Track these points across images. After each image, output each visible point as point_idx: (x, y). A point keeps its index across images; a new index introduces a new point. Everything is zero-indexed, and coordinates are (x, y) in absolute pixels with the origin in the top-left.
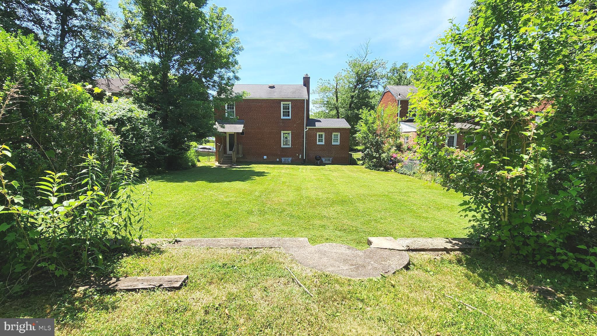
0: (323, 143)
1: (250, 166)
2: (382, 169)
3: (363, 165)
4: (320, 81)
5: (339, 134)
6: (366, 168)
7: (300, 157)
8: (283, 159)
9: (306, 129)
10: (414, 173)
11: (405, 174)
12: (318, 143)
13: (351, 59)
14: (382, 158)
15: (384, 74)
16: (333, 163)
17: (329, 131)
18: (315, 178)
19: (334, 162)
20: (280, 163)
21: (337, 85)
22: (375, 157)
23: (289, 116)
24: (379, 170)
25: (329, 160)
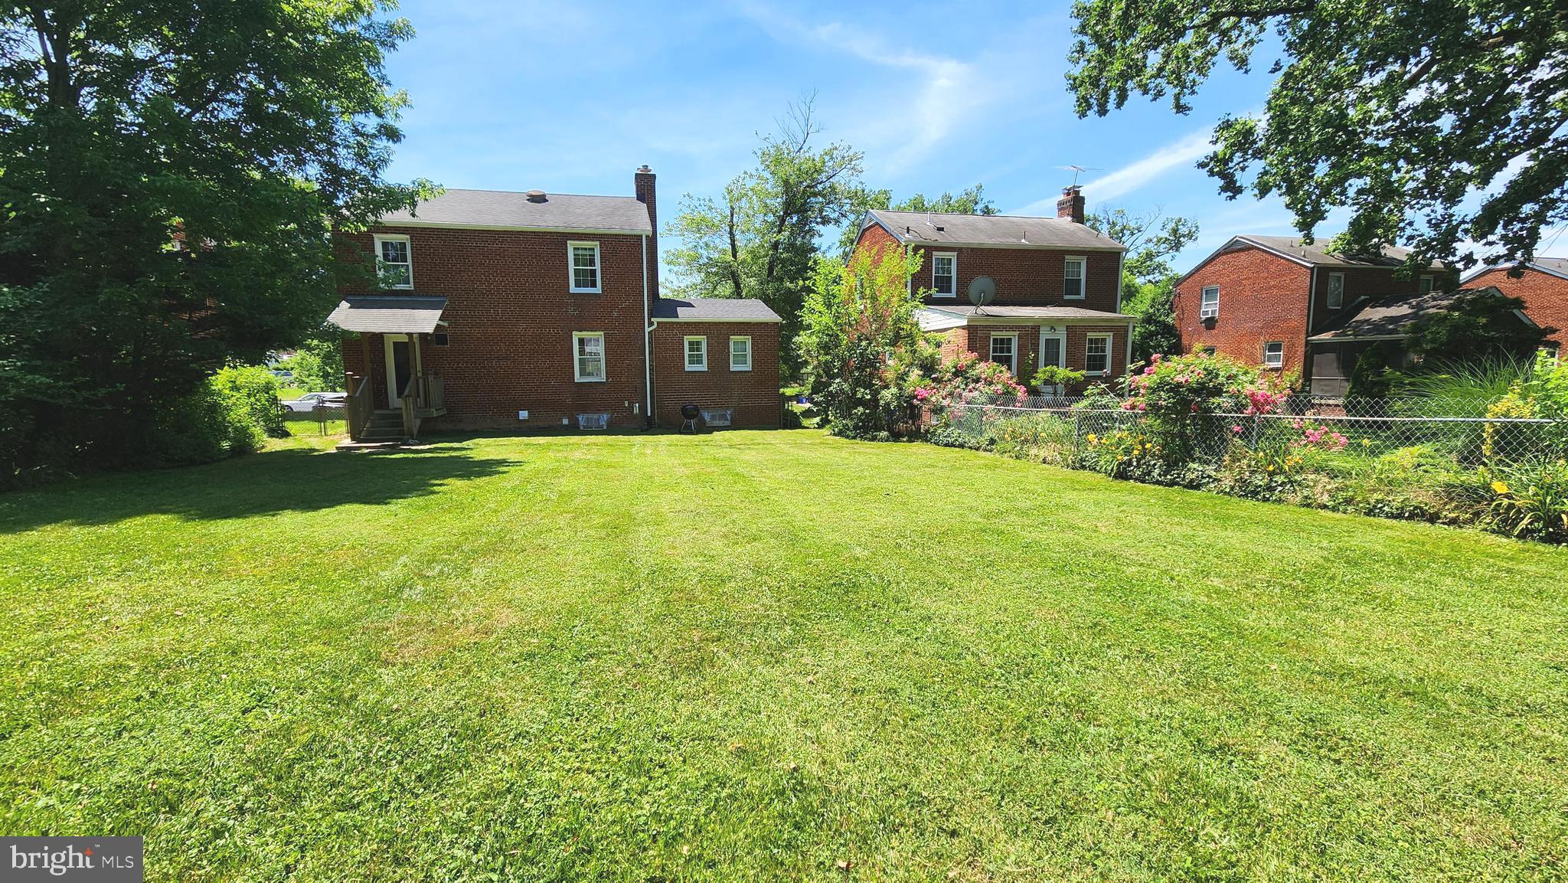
0: (703, 367)
1: (465, 444)
2: (884, 434)
3: (820, 426)
4: (687, 200)
5: (748, 340)
6: (835, 435)
7: (636, 411)
8: (582, 419)
9: (651, 324)
10: (992, 441)
11: (962, 446)
12: (688, 367)
13: (764, 145)
14: (882, 402)
15: (853, 188)
16: (735, 426)
17: (718, 332)
18: (687, 472)
19: (739, 423)
20: (573, 430)
21: (732, 215)
22: (861, 402)
23: (594, 285)
24: (874, 439)
25: (723, 417)
